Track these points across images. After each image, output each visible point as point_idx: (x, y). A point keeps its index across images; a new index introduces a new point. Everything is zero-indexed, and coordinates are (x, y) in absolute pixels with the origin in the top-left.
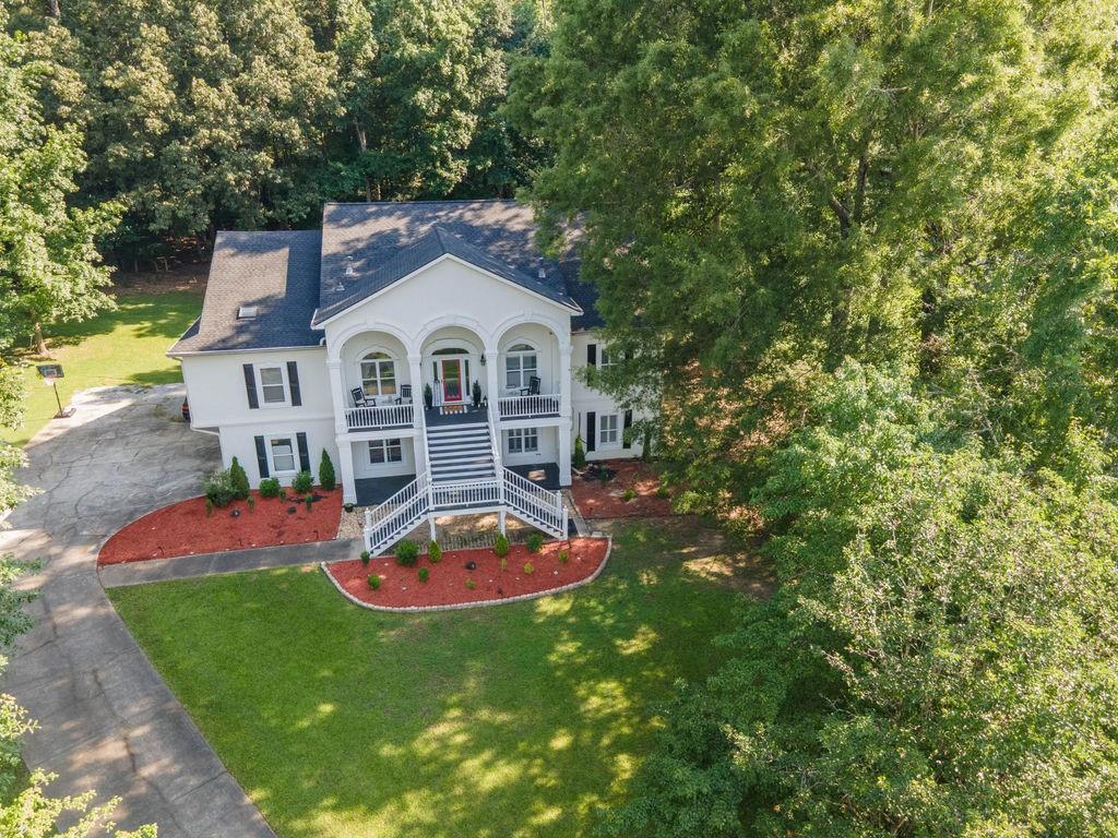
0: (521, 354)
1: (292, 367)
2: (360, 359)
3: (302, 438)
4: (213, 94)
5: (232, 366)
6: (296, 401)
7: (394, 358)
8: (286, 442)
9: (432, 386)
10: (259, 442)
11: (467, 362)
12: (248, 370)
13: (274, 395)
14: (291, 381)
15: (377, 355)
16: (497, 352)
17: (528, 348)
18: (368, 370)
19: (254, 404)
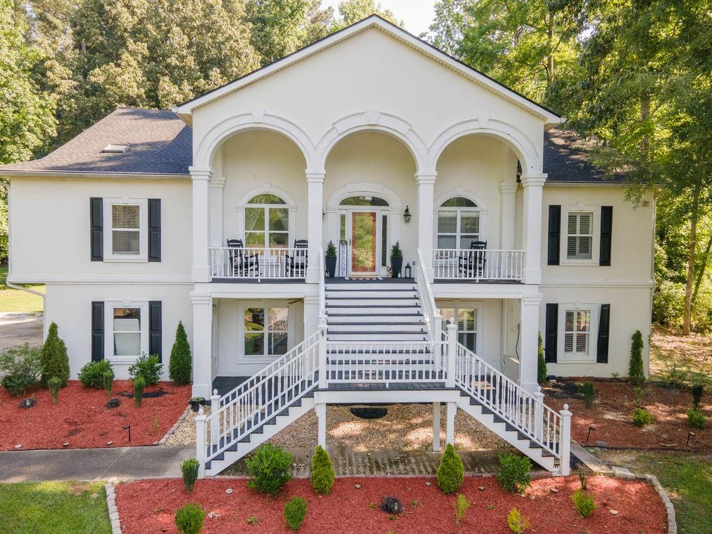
0: (459, 212)
1: (154, 206)
2: (243, 203)
3: (155, 308)
4: (175, 89)
5: (76, 198)
6: (154, 255)
7: (290, 204)
8: (133, 314)
9: (336, 245)
10: (98, 308)
11: (385, 218)
12: (96, 204)
13: (126, 244)
14: (150, 226)
15: (269, 199)
16: (436, 173)
17: (470, 203)
18: (253, 218)
19: (97, 255)
